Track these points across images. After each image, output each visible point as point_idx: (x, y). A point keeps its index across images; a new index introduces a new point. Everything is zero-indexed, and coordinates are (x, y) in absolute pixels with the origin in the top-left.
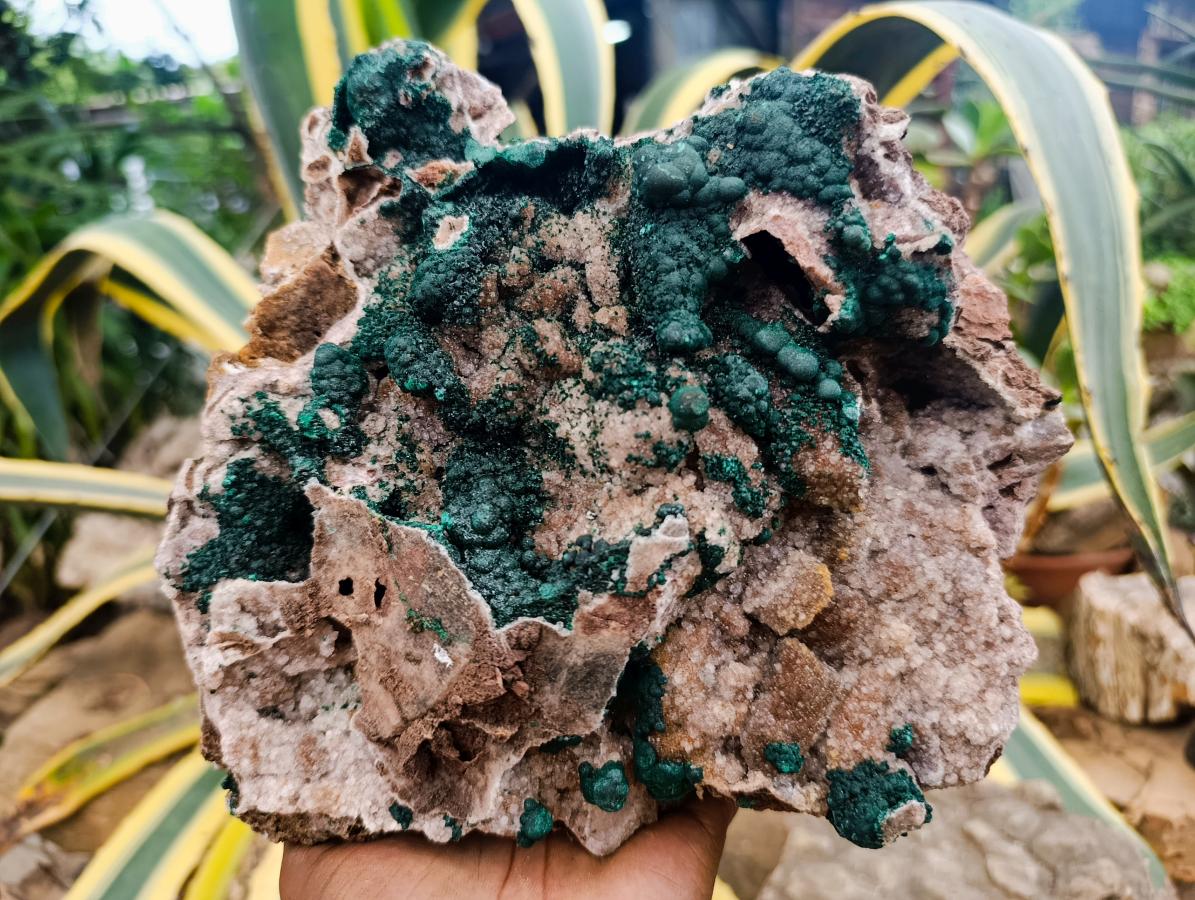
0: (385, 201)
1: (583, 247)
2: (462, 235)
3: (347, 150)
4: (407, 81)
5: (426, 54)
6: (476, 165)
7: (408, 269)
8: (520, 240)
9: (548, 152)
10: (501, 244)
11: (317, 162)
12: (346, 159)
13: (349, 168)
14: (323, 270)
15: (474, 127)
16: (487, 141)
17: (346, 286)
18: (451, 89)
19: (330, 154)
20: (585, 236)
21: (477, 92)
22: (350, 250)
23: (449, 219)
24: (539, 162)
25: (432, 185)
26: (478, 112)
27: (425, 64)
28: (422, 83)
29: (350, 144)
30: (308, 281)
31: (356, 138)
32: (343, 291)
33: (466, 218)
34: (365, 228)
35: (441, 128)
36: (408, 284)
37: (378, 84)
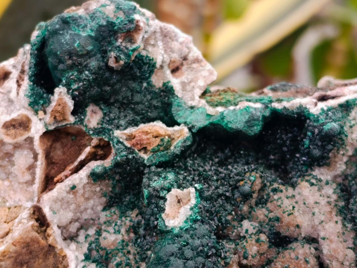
0: (95, 165)
1: (317, 222)
2: (192, 209)
3: (49, 110)
4: (118, 44)
5: (137, 17)
6: (190, 129)
7: (126, 238)
8: (250, 213)
9: (264, 117)
10: (234, 220)
11: (13, 120)
12: (48, 118)
13: (52, 128)
14: (34, 240)
15: (175, 82)
16: (193, 99)
17: (55, 255)
18: (154, 45)
19: (30, 114)
20: (316, 210)
21: (175, 45)
22: (57, 216)
23: (175, 191)
24: (257, 129)
25: (145, 149)
26: (176, 65)
27: (137, 28)
28: (134, 46)
29: (53, 104)
30: (16, 252)
31: (60, 99)
32: (51, 260)
33: (192, 190)
34: (75, 194)
35: (145, 85)
36: (131, 257)
37: (90, 48)
